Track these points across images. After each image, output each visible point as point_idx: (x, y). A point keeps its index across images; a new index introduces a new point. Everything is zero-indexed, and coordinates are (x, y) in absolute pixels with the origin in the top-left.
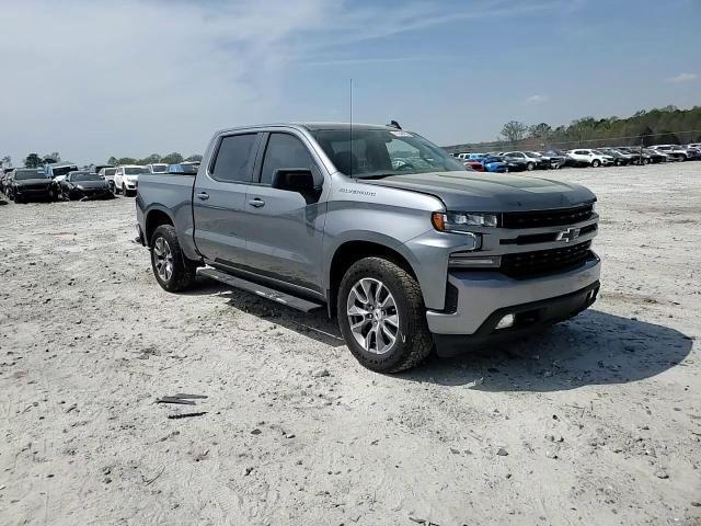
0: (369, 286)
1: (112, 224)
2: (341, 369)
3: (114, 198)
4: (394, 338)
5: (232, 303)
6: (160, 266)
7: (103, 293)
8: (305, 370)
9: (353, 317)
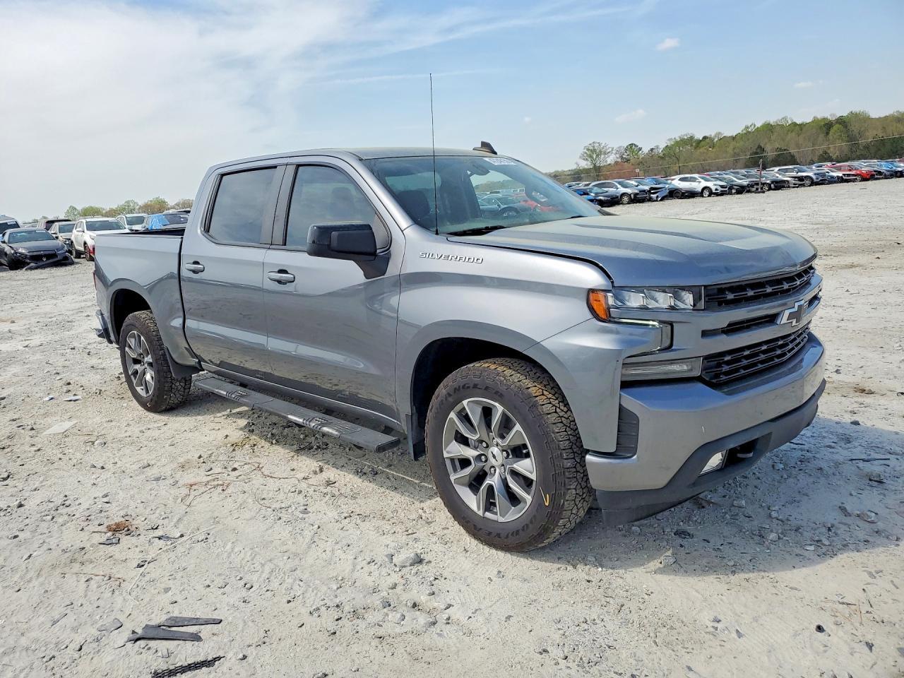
0: (479, 410)
1: (67, 304)
2: (439, 547)
3: (72, 263)
4: (528, 498)
5: (250, 429)
6: (136, 373)
7: (49, 420)
8: (380, 554)
9: (452, 460)
